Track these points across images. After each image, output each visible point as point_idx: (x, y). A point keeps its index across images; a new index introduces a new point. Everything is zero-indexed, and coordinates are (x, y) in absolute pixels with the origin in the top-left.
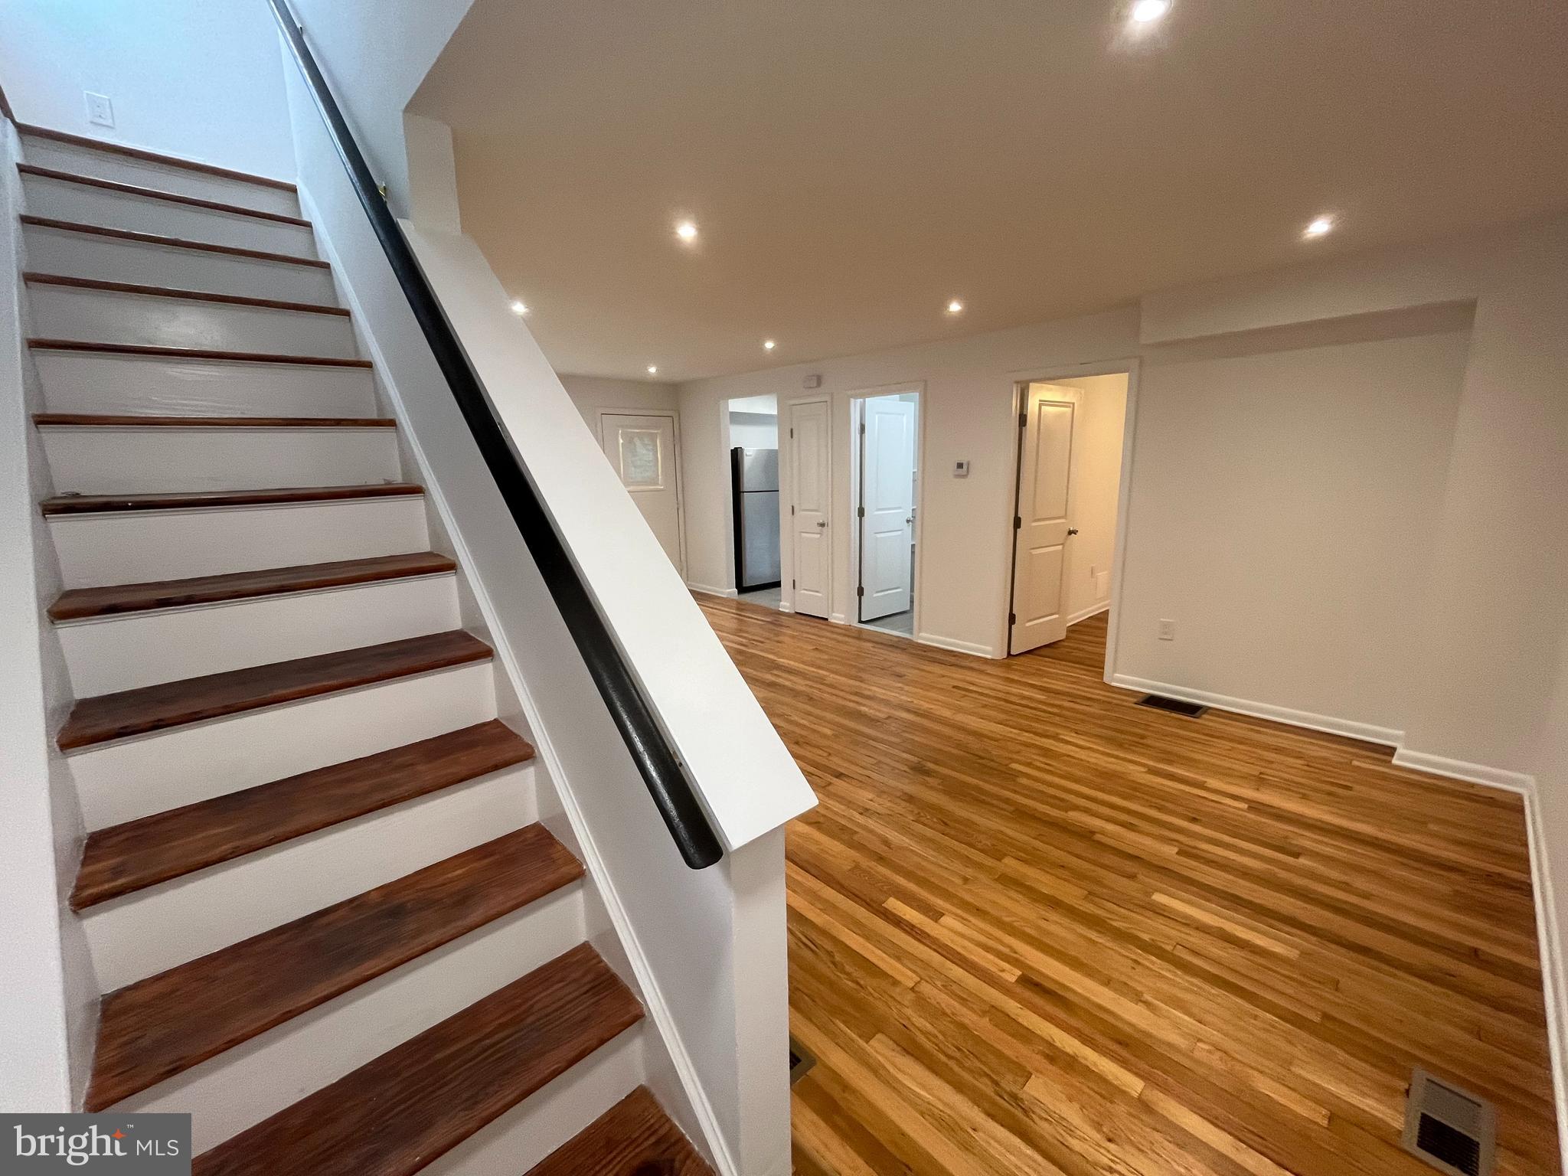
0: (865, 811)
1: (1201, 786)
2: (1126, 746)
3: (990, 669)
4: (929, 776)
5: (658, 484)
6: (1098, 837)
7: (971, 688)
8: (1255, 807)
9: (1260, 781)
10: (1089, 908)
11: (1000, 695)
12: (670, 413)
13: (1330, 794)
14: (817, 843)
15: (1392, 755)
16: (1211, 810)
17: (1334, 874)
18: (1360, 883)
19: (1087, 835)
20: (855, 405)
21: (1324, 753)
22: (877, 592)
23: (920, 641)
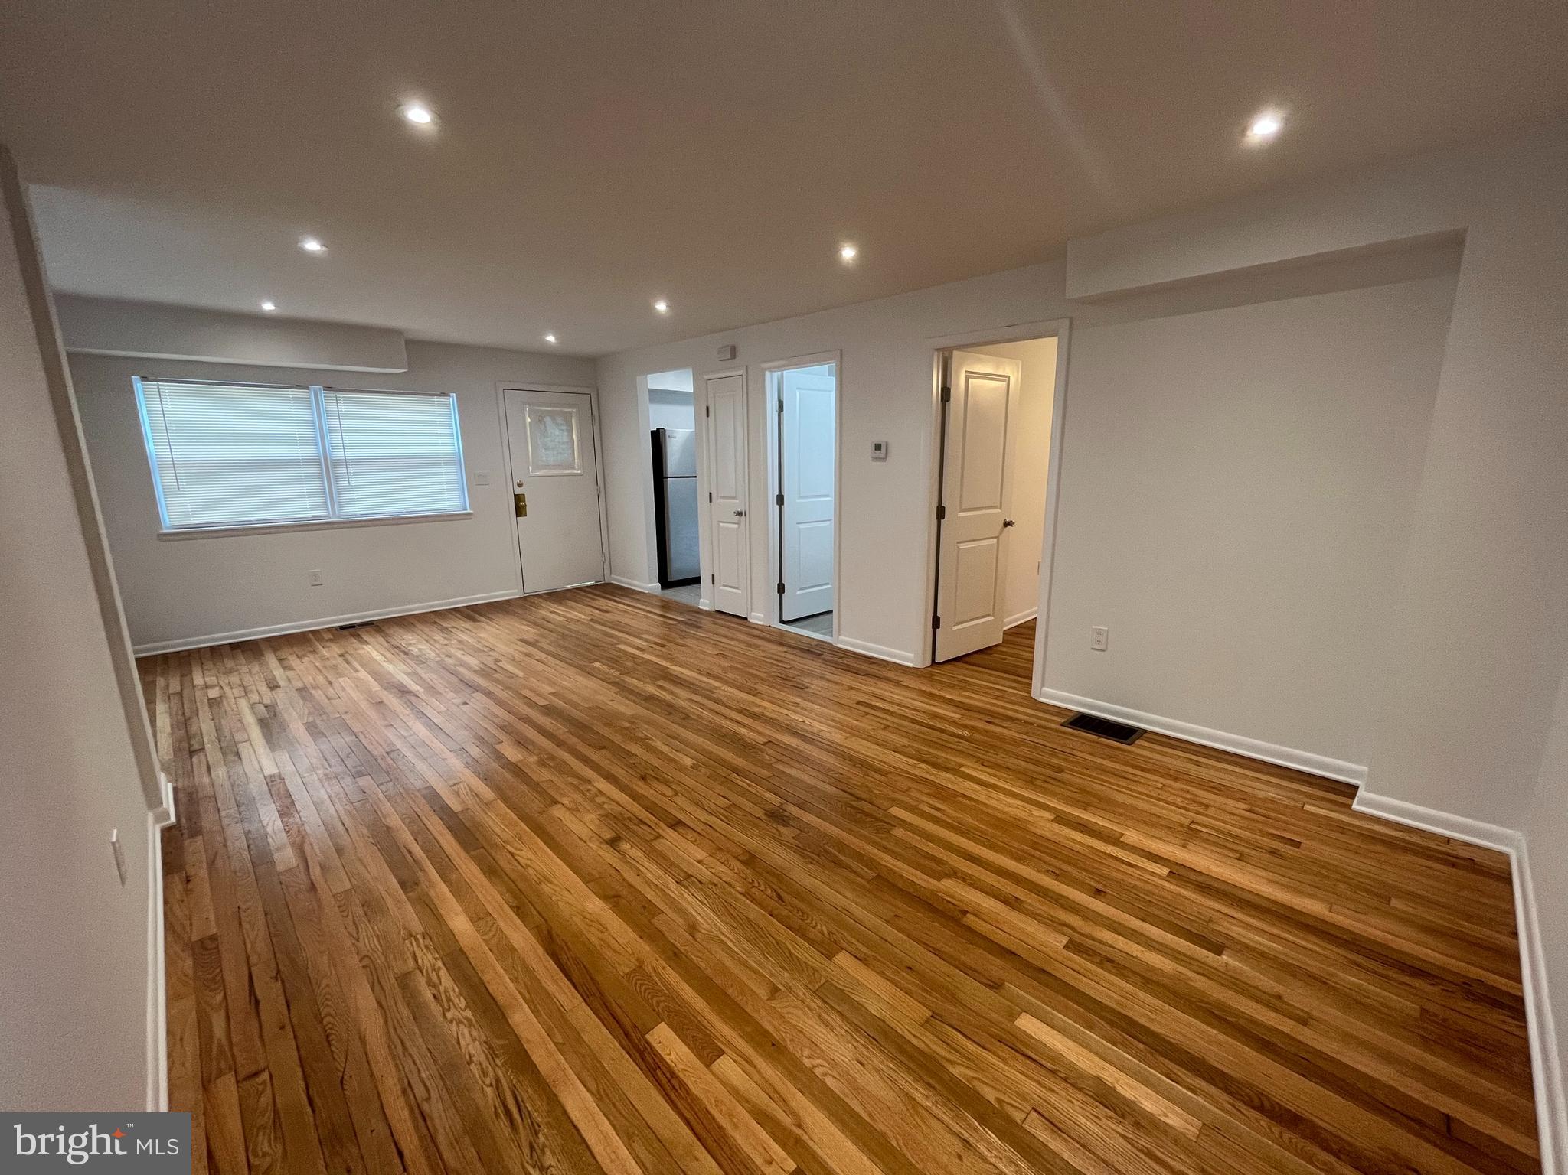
0: (686, 879)
1: (1116, 841)
2: (1038, 783)
3: (907, 681)
4: (784, 826)
5: (573, 468)
6: (970, 920)
7: (877, 704)
8: (1179, 873)
9: (1190, 834)
10: (927, 1042)
11: (909, 713)
12: (586, 390)
13: (1273, 852)
15: (1353, 797)
16: (1119, 876)
17: (1265, 982)
18: (1299, 996)
19: (952, 916)
20: (771, 379)
21: (1271, 793)
22: (801, 589)
23: (839, 646)
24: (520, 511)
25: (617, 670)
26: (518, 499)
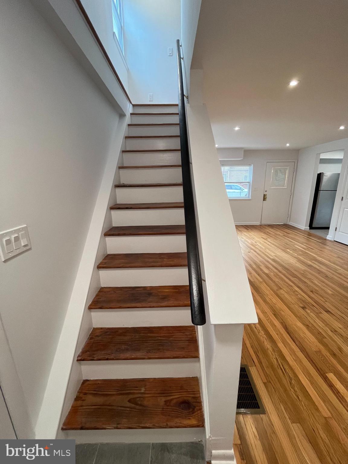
0: (334, 331)
5: (284, 186)
12: (294, 161)
14: (304, 333)
24: (264, 199)
25: (297, 254)
26: (264, 195)
